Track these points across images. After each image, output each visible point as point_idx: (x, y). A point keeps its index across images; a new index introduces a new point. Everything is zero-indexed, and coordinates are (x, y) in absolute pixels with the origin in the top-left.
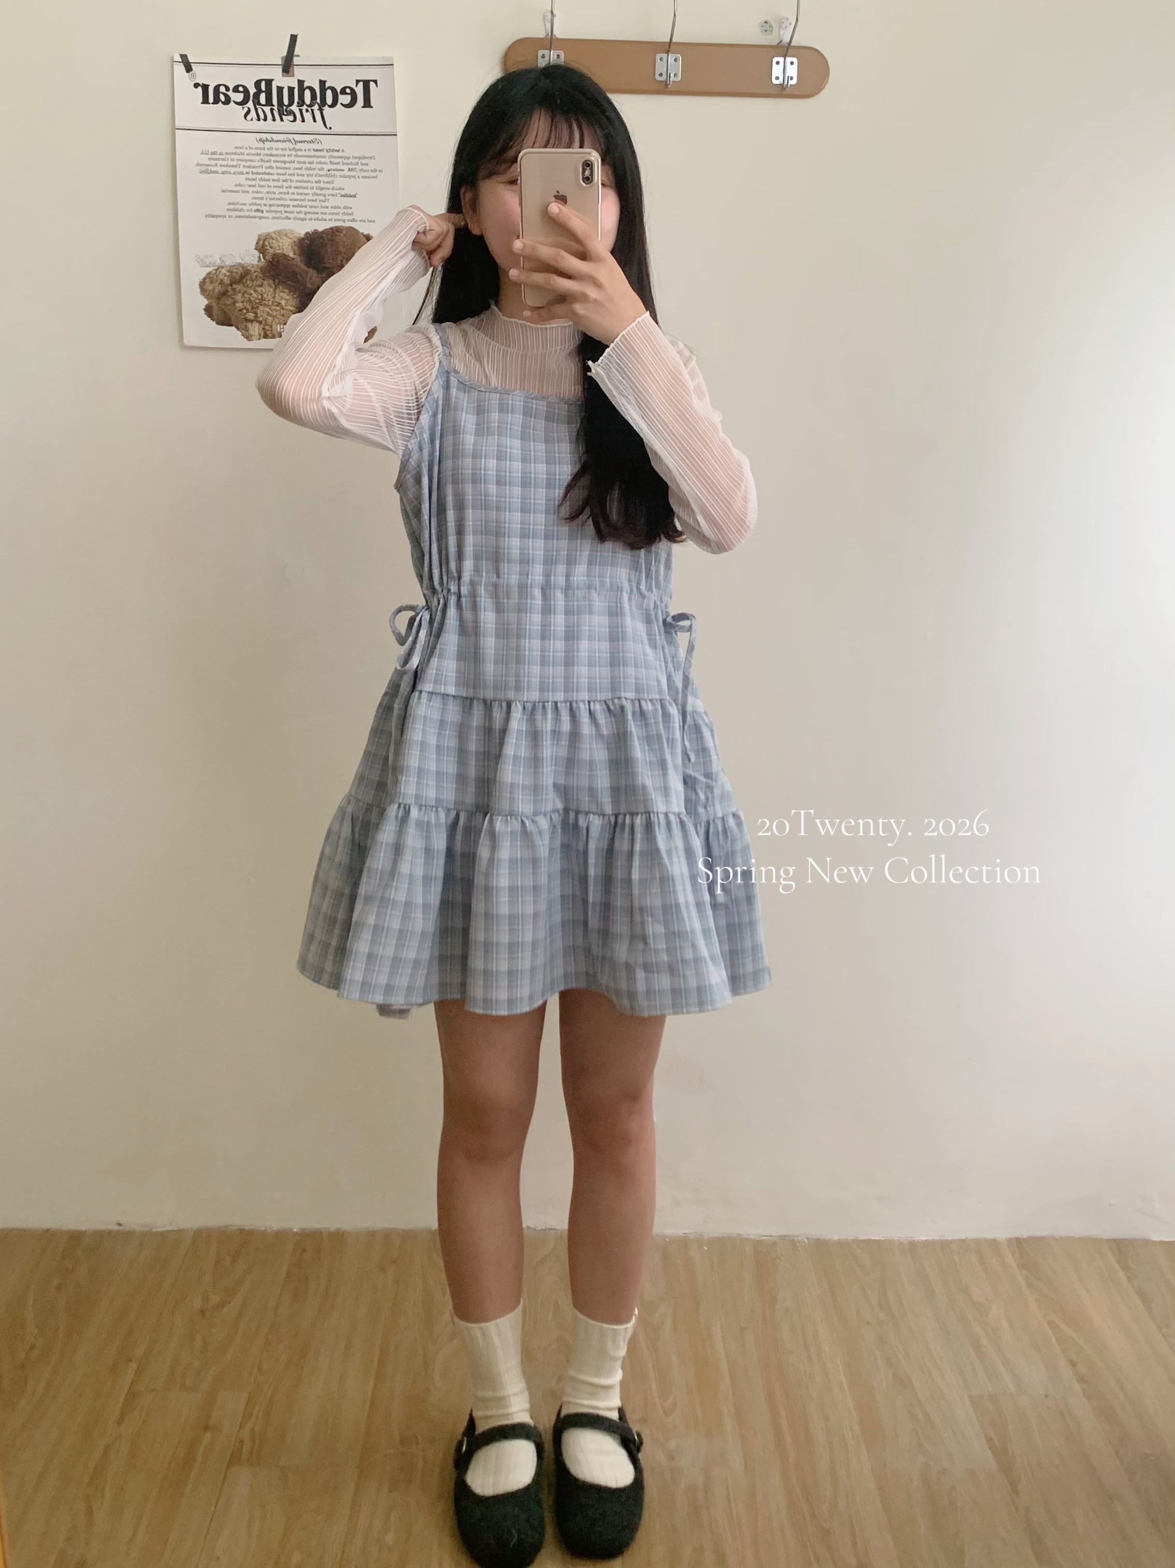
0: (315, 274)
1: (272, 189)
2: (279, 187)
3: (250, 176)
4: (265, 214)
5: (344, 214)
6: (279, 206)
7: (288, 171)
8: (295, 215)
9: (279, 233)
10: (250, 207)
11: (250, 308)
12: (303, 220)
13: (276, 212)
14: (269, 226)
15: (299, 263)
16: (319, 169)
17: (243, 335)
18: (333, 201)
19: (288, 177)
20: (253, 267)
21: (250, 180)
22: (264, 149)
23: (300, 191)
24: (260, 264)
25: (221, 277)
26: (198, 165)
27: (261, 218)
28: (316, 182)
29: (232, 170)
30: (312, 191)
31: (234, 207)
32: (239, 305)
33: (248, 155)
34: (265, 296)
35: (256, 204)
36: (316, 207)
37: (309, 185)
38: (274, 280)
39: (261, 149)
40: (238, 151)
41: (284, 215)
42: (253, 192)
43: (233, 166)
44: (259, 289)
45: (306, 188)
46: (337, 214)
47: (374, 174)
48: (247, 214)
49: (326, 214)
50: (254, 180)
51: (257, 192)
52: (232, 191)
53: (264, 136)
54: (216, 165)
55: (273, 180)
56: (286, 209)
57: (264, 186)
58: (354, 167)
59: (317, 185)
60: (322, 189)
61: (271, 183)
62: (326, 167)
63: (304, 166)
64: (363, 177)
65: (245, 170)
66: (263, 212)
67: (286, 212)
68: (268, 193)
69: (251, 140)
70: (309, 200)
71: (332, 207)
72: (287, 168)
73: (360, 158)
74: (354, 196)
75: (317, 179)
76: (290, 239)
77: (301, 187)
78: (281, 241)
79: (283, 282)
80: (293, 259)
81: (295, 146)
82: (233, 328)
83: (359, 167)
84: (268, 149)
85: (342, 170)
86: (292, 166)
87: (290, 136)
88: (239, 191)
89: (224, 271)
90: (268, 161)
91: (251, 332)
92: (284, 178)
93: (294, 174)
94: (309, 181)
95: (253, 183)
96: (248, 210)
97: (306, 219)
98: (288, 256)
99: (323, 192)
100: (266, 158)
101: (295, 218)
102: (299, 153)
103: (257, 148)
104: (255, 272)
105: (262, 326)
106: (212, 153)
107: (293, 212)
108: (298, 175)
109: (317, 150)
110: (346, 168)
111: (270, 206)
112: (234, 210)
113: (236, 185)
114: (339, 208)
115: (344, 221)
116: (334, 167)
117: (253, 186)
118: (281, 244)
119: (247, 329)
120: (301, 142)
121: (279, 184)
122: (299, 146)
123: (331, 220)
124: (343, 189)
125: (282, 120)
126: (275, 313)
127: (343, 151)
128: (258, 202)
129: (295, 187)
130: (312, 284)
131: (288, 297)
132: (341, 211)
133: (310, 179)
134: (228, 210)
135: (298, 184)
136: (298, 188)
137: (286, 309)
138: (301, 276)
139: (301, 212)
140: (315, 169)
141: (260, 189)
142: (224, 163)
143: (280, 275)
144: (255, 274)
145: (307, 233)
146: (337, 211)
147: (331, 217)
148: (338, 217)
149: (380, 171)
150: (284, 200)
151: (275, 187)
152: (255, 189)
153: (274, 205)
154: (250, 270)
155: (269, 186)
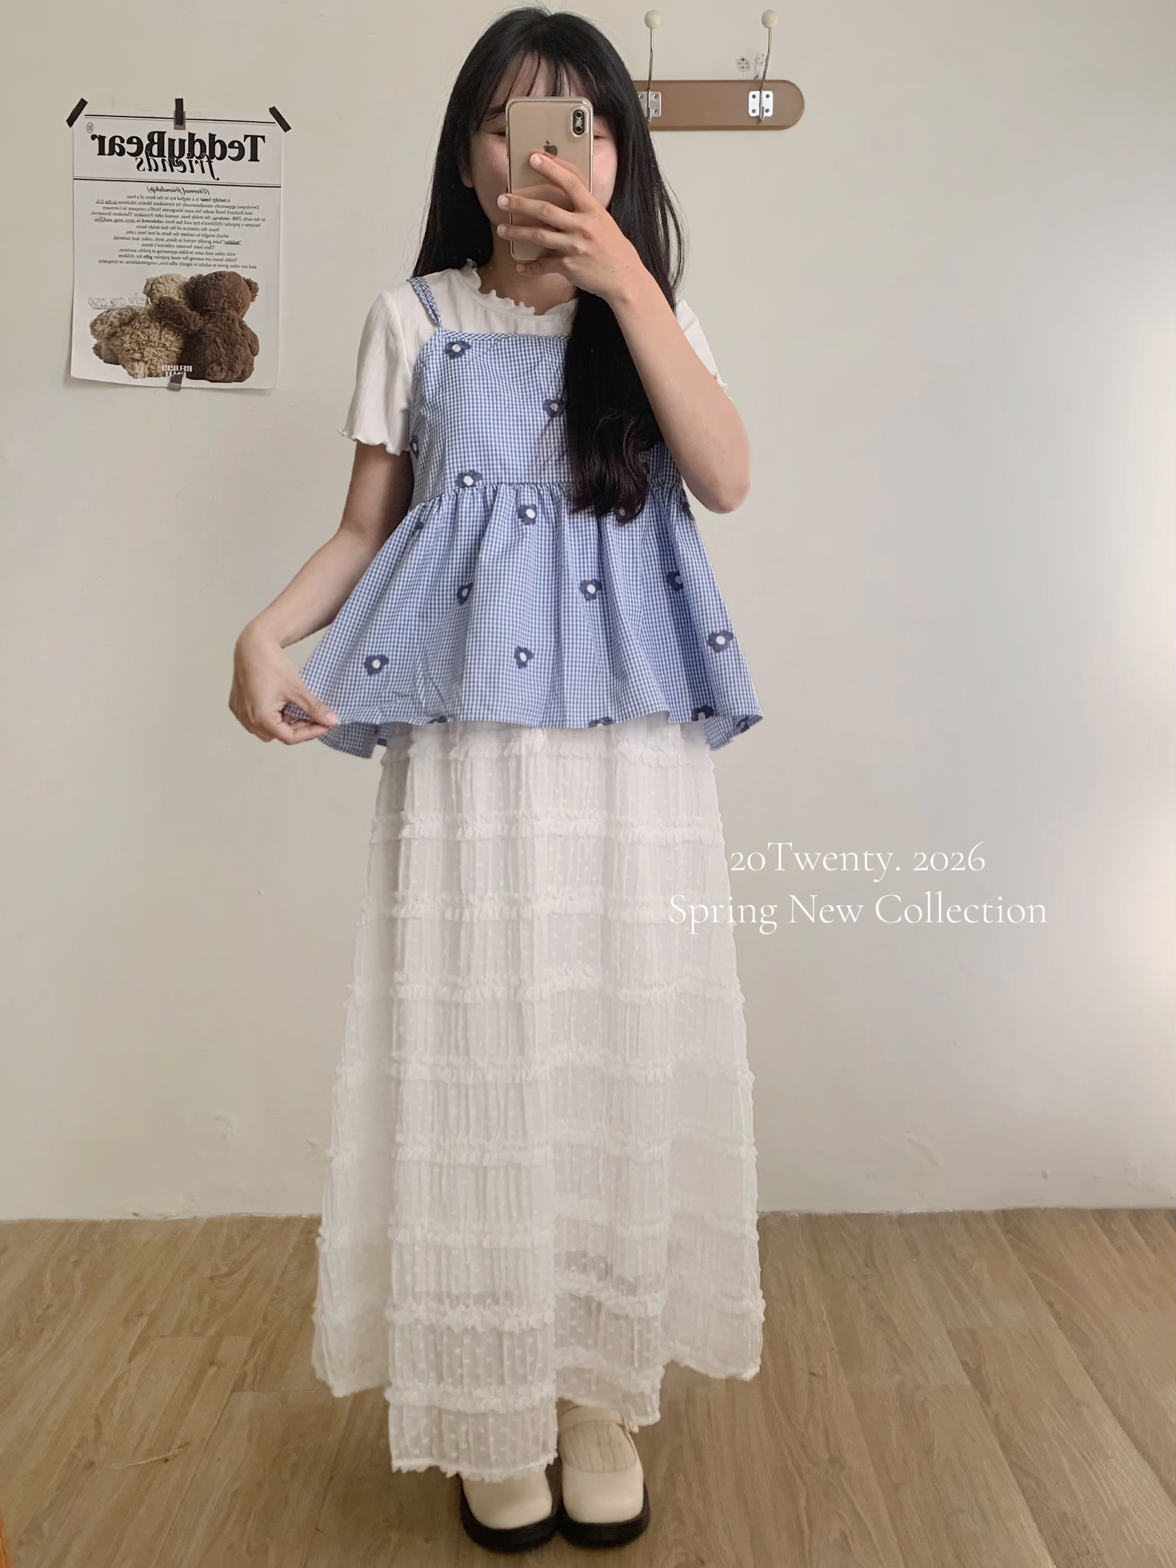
0: (198, 318)
1: (160, 237)
2: (168, 234)
3: (141, 224)
4: (154, 260)
5: (227, 260)
6: (166, 252)
7: (177, 220)
8: (182, 260)
9: (166, 277)
10: (139, 254)
11: (137, 349)
12: (188, 265)
14: (156, 271)
15: (183, 306)
16: (206, 218)
17: (129, 373)
18: (218, 248)
19: (176, 225)
20: (141, 310)
21: (141, 227)
22: (154, 198)
23: (187, 238)
24: (148, 307)
25: (111, 319)
26: (94, 213)
27: (149, 264)
28: (203, 230)
29: (124, 218)
30: (199, 238)
31: (125, 253)
32: (127, 346)
33: (140, 203)
34: (152, 338)
35: (145, 251)
36: (201, 253)
37: (196, 232)
38: (160, 323)
39: (151, 198)
40: (130, 200)
41: (171, 261)
42: (143, 239)
43: (126, 215)
44: (147, 331)
45: (191, 235)
46: (220, 260)
47: (257, 223)
48: (137, 259)
49: (210, 260)
50: (144, 227)
51: (147, 239)
52: (123, 238)
53: (154, 185)
54: (110, 213)
55: (162, 228)
56: (174, 256)
57: (153, 233)
58: (239, 216)
59: (203, 232)
60: (207, 236)
61: (160, 231)
62: (212, 216)
63: (192, 214)
64: (246, 225)
65: (136, 219)
66: (151, 258)
67: (173, 258)
68: (156, 240)
69: (143, 189)
70: (195, 247)
71: (216, 254)
72: (175, 217)
73: (244, 208)
74: (238, 243)
75: (203, 226)
76: (176, 283)
77: (188, 235)
78: (168, 285)
79: (170, 324)
80: (178, 302)
81: (184, 196)
82: (120, 366)
83: (243, 216)
84: (158, 198)
85: (227, 219)
86: (180, 214)
87: (180, 186)
88: (129, 239)
89: (114, 313)
90: (159, 210)
91: (137, 370)
92: (172, 225)
93: (182, 223)
94: (195, 229)
95: (143, 230)
96: (138, 257)
97: (191, 265)
98: (174, 299)
99: (210, 239)
100: (157, 207)
101: (182, 264)
102: (188, 202)
103: (147, 197)
104: (143, 314)
105: (147, 366)
106: (107, 203)
107: (180, 258)
108: (186, 223)
109: (204, 200)
110: (231, 216)
111: (158, 252)
112: (125, 256)
113: (128, 232)
114: (223, 254)
115: (227, 267)
116: (219, 216)
117: (143, 233)
118: (167, 289)
119: (133, 368)
120: (190, 191)
121: (168, 231)
122: (187, 195)
123: (215, 265)
124: (227, 236)
125: (172, 170)
126: (160, 354)
127: (228, 201)
128: (148, 248)
129: (182, 235)
130: (194, 325)
131: (173, 339)
132: (225, 257)
133: (197, 226)
134: (119, 256)
135: (186, 232)
136: (185, 235)
137: (171, 350)
138: (185, 319)
139: (187, 258)
140: (201, 218)
141: (150, 236)
142: (117, 211)
143: (166, 317)
144: (143, 317)
145: (192, 278)
146: (220, 257)
147: (214, 263)
148: (221, 263)
149: (263, 220)
150: (171, 246)
151: (163, 234)
152: (145, 236)
153: (162, 252)
154: (138, 313)
155: (158, 234)
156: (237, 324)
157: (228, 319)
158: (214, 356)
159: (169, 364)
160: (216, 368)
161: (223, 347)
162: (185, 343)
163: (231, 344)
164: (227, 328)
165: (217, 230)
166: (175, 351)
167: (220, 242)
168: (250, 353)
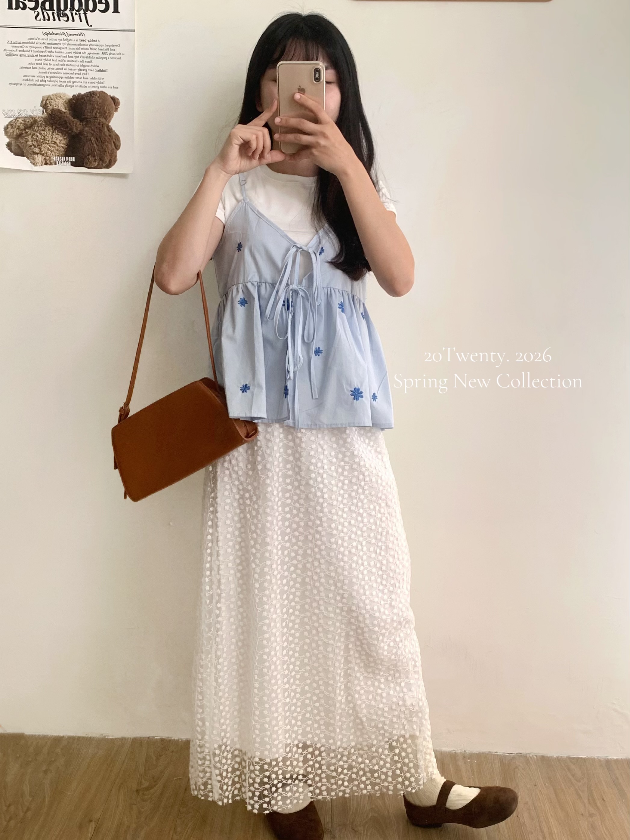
0: (78, 123)
1: (52, 67)
2: (57, 65)
3: (38, 58)
4: (47, 83)
5: (98, 83)
6: (56, 77)
7: (63, 55)
8: (67, 83)
9: (56, 95)
10: (37, 79)
11: (36, 146)
12: (71, 86)
13: (54, 81)
14: (49, 91)
15: (68, 115)
16: (83, 53)
17: (31, 162)
18: (92, 74)
19: (62, 58)
20: (39, 118)
21: (38, 60)
22: (47, 39)
23: (70, 67)
24: (43, 116)
25: (18, 124)
26: (5, 50)
27: (44, 86)
29: (27, 54)
30: (78, 68)
31: (28, 79)
32: (30, 143)
33: (37, 43)
34: (47, 137)
35: (41, 77)
36: (80, 78)
37: (77, 64)
38: (52, 127)
39: (45, 39)
40: (31, 41)
41: (59, 84)
42: (40, 68)
43: (28, 51)
44: (43, 132)
45: (73, 65)
46: (93, 83)
47: (119, 56)
48: (36, 83)
49: (86, 83)
50: (40, 60)
51: (42, 68)
52: (26, 68)
53: (47, 31)
54: (17, 50)
55: (53, 60)
56: (61, 80)
57: (46, 64)
58: (106, 51)
59: (82, 63)
60: (84, 66)
61: (51, 62)
62: (88, 52)
63: (73, 51)
64: (111, 58)
65: (35, 54)
66: (45, 81)
67: (60, 81)
68: (49, 69)
69: (39, 33)
70: (76, 74)
71: (92, 79)
72: (62, 53)
73: (110, 46)
74: (105, 71)
75: (81, 59)
76: (64, 99)
77: (71, 65)
78: (57, 101)
79: (59, 128)
80: (65, 112)
81: (68, 38)
82: (25, 158)
83: (108, 52)
84: (50, 40)
85: (98, 54)
86: (65, 51)
87: (65, 31)
88: (30, 68)
89: (20, 120)
90: (50, 48)
91: (37, 161)
92: (59, 59)
93: (66, 57)
94: (76, 61)
95: (40, 62)
96: (36, 81)
97: (73, 86)
98: (62, 110)
99: (85, 68)
100: (49, 46)
101: (67, 86)
102: (70, 42)
103: (42, 39)
104: (40, 121)
105: (44, 157)
106: (14, 43)
107: (65, 82)
108: (69, 57)
109: (82, 41)
110: (100, 52)
111: (50, 77)
112: (28, 80)
113: (29, 64)
114: (94, 79)
115: (98, 88)
116: (92, 51)
117: (40, 64)
118: (57, 103)
119: (34, 159)
120: (72, 35)
121: (57, 63)
122: (70, 37)
123: (90, 87)
124: (98, 66)
125: (60, 20)
126: (52, 149)
127: (99, 41)
128: (43, 75)
129: (67, 65)
130: (77, 129)
131: (61, 138)
132: (97, 81)
133: (77, 59)
134: (23, 80)
135: (69, 63)
136: (69, 65)
137: (60, 146)
138: (70, 124)
139: (70, 82)
140: (80, 53)
141: (44, 66)
142: (22, 49)
143: (56, 123)
144: (40, 123)
145: (74, 96)
146: (93, 81)
147: (89, 85)
148: (94, 85)
149: (123, 54)
150: (60, 73)
151: (54, 65)
152: (41, 66)
153: (53, 77)
154: (37, 120)
155: (50, 64)
156: (106, 128)
157: (99, 124)
158: (90, 150)
159: (58, 156)
160: (91, 159)
161: (96, 143)
162: (69, 141)
163: (101, 141)
164: (98, 131)
165: (91, 62)
166: (62, 147)
167: (93, 70)
168: (115, 148)
